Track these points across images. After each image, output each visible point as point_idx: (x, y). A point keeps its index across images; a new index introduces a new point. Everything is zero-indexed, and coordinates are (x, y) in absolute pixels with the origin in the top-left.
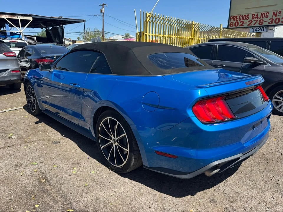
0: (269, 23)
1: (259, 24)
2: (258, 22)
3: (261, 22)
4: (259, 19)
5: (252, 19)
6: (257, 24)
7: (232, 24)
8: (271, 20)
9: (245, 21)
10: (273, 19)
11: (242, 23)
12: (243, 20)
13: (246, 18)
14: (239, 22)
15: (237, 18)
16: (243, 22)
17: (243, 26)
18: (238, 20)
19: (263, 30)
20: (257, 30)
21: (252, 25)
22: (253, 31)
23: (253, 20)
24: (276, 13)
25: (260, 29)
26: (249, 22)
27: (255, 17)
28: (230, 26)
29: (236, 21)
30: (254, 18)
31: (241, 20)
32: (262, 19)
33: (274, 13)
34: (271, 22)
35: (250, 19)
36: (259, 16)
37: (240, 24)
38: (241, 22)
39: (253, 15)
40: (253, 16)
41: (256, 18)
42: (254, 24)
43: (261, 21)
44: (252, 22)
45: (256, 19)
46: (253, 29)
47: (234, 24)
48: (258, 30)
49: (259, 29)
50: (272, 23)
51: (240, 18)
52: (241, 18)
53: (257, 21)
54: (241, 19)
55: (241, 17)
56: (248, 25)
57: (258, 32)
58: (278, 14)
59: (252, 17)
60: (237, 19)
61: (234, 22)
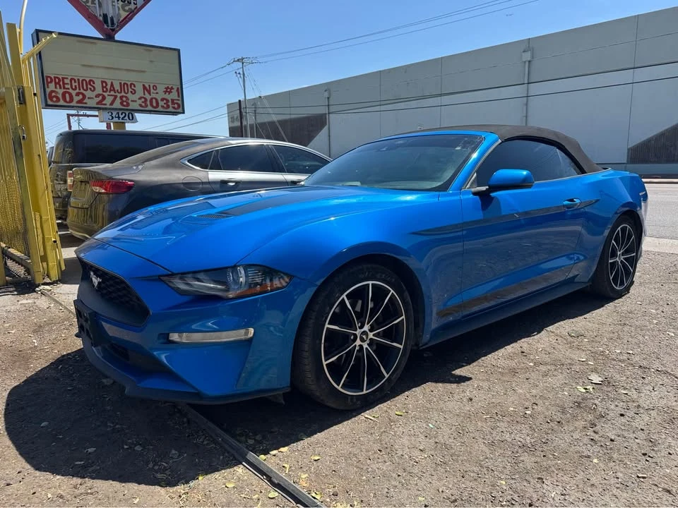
0: (141, 105)
1: (122, 103)
2: (118, 101)
3: (124, 101)
4: (119, 95)
5: (104, 91)
6: (117, 104)
7: (53, 94)
8: (143, 100)
9: (88, 94)
10: (146, 100)
11: (81, 97)
12: (82, 91)
13: (89, 86)
14: (74, 93)
15: (64, 84)
16: (84, 96)
17: (86, 103)
18: (68, 89)
19: (131, 118)
20: (119, 117)
21: (105, 104)
22: (111, 118)
23: (105, 94)
24: (148, 88)
25: (124, 114)
26: (97, 96)
27: (108, 87)
28: (52, 100)
29: (63, 90)
30: (107, 89)
31: (77, 91)
32: (123, 94)
33: (144, 87)
34: (143, 104)
35: (99, 90)
36: (117, 87)
37: (76, 99)
38: (78, 94)
39: (102, 82)
40: (104, 84)
41: (111, 90)
42: (112, 104)
43: (124, 99)
44: (104, 98)
45: (112, 93)
46: (110, 114)
47: (60, 96)
48: (121, 116)
49: (122, 114)
50: (146, 106)
51: (74, 84)
52: (77, 84)
53: (116, 97)
54: (76, 86)
55: (75, 82)
56: (98, 103)
57: (121, 121)
58: (152, 90)
59: (103, 87)
60: (66, 86)
61: (60, 91)
